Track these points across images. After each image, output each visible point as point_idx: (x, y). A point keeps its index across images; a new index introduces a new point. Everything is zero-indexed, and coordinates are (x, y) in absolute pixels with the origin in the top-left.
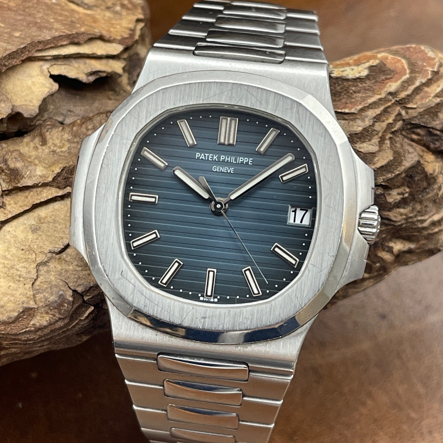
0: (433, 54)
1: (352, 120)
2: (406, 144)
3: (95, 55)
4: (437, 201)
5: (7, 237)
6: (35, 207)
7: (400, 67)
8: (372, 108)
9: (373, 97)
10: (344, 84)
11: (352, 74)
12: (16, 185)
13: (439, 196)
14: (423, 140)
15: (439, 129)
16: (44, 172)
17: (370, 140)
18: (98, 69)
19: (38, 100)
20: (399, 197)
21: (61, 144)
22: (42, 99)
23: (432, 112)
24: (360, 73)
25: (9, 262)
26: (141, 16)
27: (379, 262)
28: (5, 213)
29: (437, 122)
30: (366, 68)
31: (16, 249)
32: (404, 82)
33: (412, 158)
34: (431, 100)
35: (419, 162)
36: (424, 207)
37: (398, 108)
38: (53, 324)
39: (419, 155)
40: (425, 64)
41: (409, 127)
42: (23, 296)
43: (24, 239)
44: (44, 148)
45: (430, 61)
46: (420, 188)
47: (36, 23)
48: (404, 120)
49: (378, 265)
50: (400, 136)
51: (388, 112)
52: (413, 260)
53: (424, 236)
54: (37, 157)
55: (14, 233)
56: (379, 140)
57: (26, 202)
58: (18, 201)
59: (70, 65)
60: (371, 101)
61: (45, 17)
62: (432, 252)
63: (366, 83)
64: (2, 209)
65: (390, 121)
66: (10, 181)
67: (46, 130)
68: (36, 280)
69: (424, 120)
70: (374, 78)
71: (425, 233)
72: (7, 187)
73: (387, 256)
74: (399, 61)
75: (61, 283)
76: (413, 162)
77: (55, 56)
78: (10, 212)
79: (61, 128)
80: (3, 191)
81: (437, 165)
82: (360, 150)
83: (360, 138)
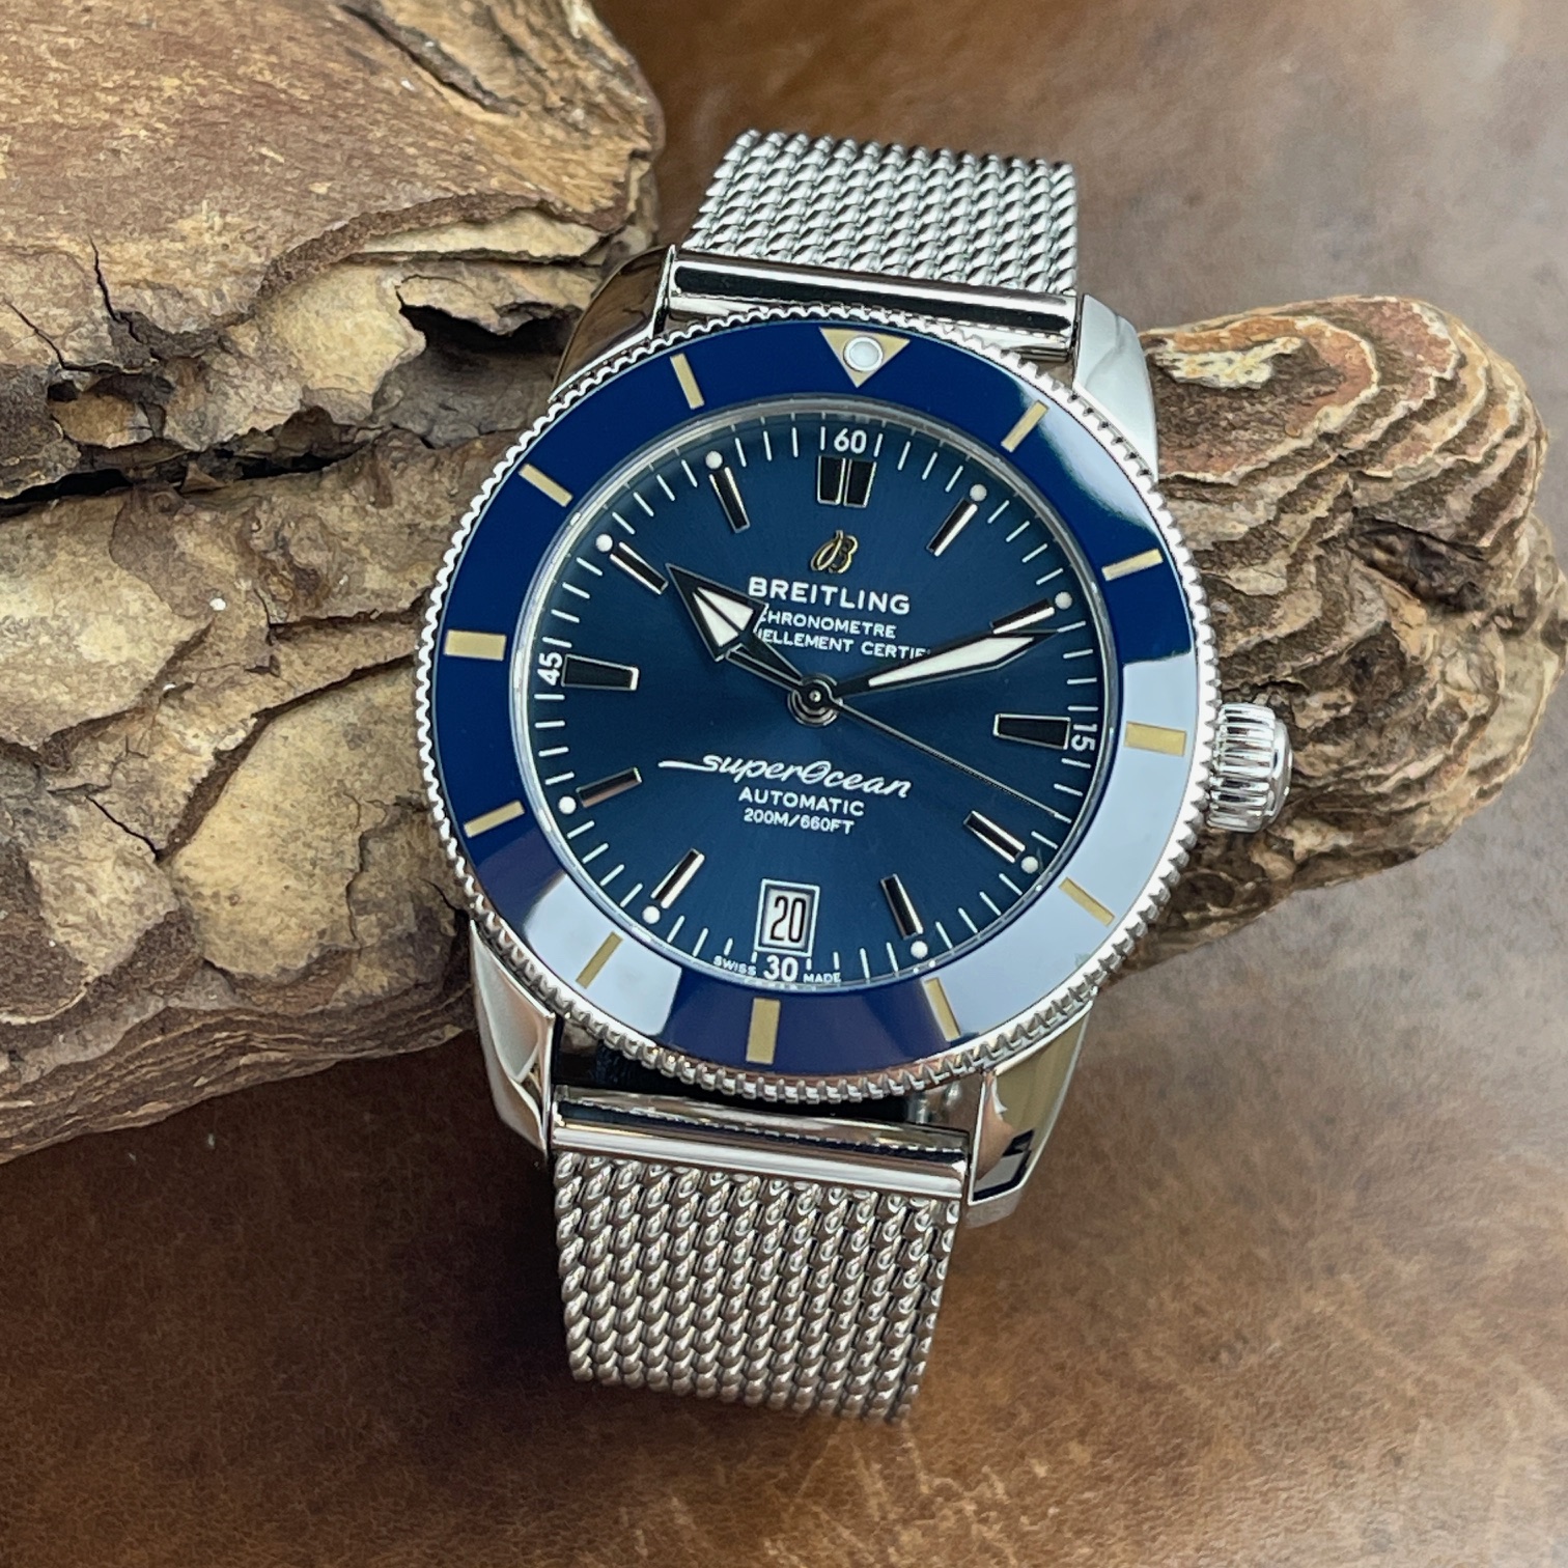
0: (1443, 328)
1: (1221, 504)
2: (1356, 576)
3: (525, 258)
4: (1422, 727)
5: (279, 754)
6: (359, 675)
7: (1356, 361)
8: (1275, 475)
9: (1280, 443)
10: (1207, 401)
11: (1228, 376)
12: (309, 614)
13: (1428, 715)
14: (1402, 566)
15: (1445, 539)
16: (389, 583)
17: (1265, 562)
18: (529, 298)
19: (372, 378)
20: (1326, 716)
21: (429, 507)
22: (382, 374)
23: (1432, 493)
24: (1249, 372)
25: (286, 822)
26: (643, 145)
27: (1251, 879)
28: (276, 689)
29: (1443, 521)
30: (1265, 361)
31: (306, 787)
32: (1362, 406)
33: (1371, 614)
34: (1429, 461)
35: (1387, 625)
36: (1385, 741)
37: (1344, 478)
38: (397, 997)
39: (1388, 605)
40: (1420, 357)
41: (1367, 528)
42: (322, 915)
43: (326, 763)
44: (382, 512)
45: (1433, 348)
46: (1382, 693)
47: (370, 157)
48: (1355, 511)
49: (1250, 885)
50: (1342, 551)
51: (1316, 487)
52: (1339, 876)
53: (1378, 818)
54: (365, 538)
55: (300, 744)
56: (1289, 561)
57: (334, 661)
58: (311, 656)
59: (455, 282)
60: (1274, 453)
61: (392, 141)
62: (1391, 859)
63: (1263, 404)
64: (268, 676)
65: (1321, 511)
66: (294, 600)
67: (389, 464)
68: (356, 876)
69: (1409, 513)
70: (1286, 391)
71: (1382, 809)
72: (284, 615)
73: (1276, 865)
74: (1355, 343)
75: (425, 890)
76: (1372, 625)
77: (418, 253)
78: (290, 684)
79: (432, 461)
80: (271, 626)
81: (1432, 632)
82: (1237, 587)
83: (1240, 556)
